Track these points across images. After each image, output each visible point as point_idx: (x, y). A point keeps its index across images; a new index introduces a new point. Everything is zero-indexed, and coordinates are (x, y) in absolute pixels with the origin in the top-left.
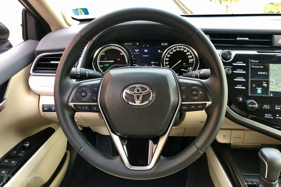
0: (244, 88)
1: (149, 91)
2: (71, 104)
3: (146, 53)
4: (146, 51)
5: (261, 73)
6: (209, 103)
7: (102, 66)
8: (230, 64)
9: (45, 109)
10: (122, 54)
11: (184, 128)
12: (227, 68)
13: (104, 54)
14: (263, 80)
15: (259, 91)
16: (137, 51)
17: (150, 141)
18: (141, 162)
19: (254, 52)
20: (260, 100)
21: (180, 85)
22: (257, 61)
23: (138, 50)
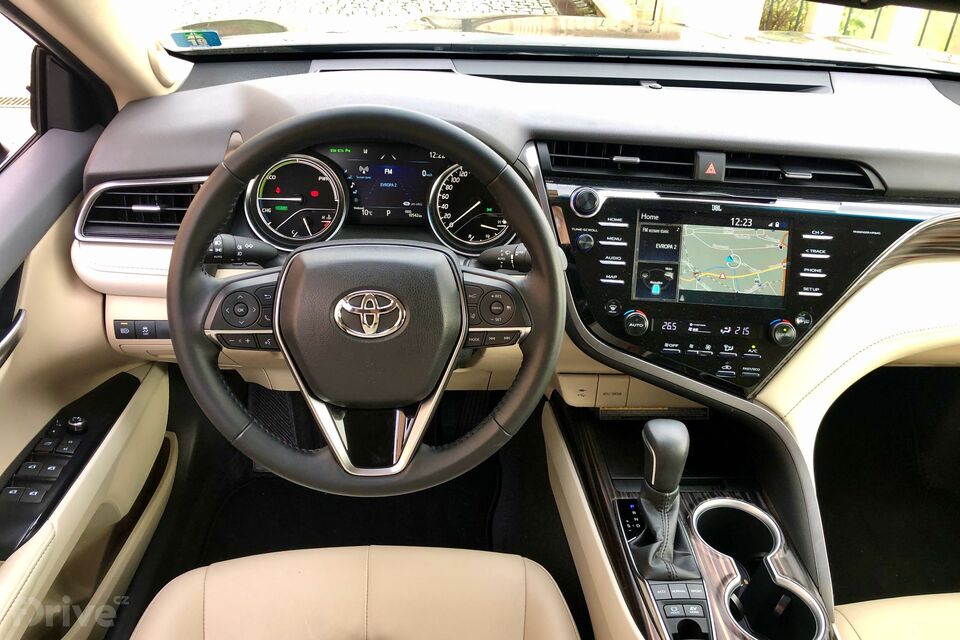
0: (622, 282)
1: (394, 304)
2: (212, 333)
3: (388, 178)
4: (390, 172)
5: (663, 246)
6: (525, 330)
7: (269, 210)
8: (593, 222)
9: (123, 331)
10: (324, 179)
11: (488, 371)
12: (585, 233)
13: (274, 177)
14: (666, 262)
15: (656, 289)
16: (364, 170)
17: (398, 412)
18: (378, 458)
19: (651, 195)
20: (657, 310)
21: (465, 288)
22: (656, 218)
23: (367, 169)
